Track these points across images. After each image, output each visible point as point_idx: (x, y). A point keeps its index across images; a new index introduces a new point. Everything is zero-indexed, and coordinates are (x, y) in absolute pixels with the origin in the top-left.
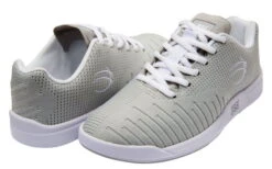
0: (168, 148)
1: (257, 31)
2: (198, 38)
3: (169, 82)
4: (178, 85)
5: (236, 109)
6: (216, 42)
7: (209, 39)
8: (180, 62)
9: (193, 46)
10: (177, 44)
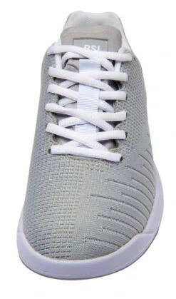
3: (103, 142)
6: (123, 63)
8: (99, 109)
9: (102, 80)
10: (78, 84)
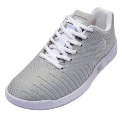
0: (59, 100)
1: (113, 19)
2: (76, 30)
3: (59, 59)
4: (64, 60)
5: (100, 68)
6: (87, 31)
7: (83, 30)
8: (65, 45)
9: (73, 35)
10: (63, 33)
